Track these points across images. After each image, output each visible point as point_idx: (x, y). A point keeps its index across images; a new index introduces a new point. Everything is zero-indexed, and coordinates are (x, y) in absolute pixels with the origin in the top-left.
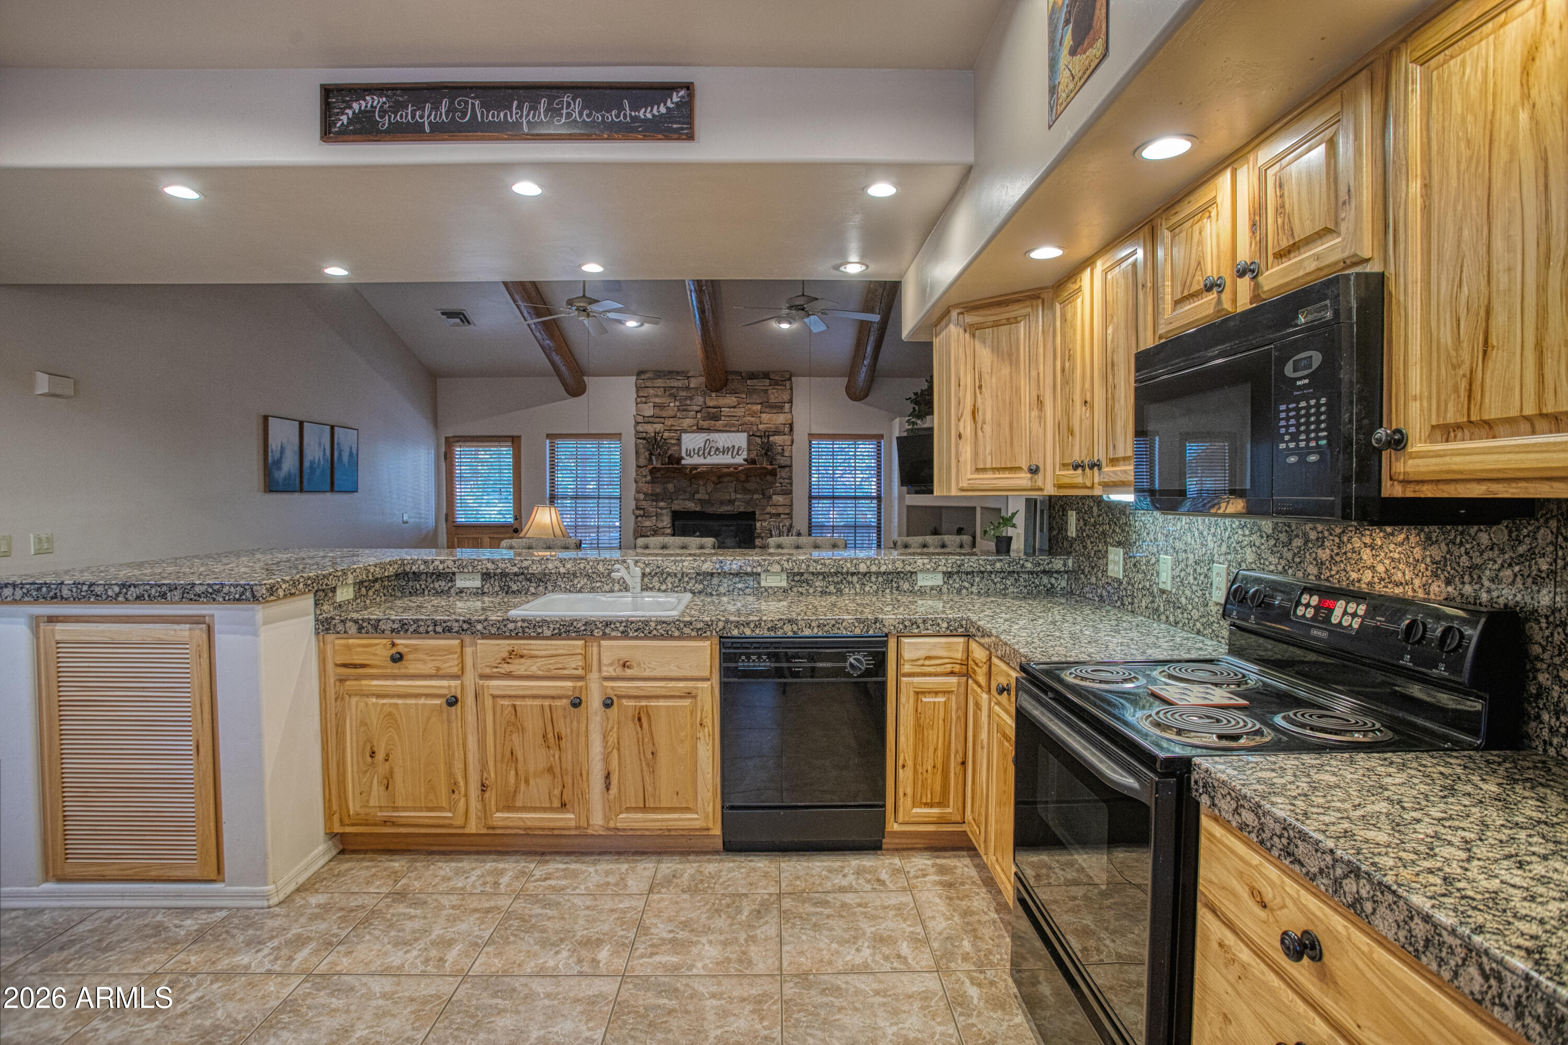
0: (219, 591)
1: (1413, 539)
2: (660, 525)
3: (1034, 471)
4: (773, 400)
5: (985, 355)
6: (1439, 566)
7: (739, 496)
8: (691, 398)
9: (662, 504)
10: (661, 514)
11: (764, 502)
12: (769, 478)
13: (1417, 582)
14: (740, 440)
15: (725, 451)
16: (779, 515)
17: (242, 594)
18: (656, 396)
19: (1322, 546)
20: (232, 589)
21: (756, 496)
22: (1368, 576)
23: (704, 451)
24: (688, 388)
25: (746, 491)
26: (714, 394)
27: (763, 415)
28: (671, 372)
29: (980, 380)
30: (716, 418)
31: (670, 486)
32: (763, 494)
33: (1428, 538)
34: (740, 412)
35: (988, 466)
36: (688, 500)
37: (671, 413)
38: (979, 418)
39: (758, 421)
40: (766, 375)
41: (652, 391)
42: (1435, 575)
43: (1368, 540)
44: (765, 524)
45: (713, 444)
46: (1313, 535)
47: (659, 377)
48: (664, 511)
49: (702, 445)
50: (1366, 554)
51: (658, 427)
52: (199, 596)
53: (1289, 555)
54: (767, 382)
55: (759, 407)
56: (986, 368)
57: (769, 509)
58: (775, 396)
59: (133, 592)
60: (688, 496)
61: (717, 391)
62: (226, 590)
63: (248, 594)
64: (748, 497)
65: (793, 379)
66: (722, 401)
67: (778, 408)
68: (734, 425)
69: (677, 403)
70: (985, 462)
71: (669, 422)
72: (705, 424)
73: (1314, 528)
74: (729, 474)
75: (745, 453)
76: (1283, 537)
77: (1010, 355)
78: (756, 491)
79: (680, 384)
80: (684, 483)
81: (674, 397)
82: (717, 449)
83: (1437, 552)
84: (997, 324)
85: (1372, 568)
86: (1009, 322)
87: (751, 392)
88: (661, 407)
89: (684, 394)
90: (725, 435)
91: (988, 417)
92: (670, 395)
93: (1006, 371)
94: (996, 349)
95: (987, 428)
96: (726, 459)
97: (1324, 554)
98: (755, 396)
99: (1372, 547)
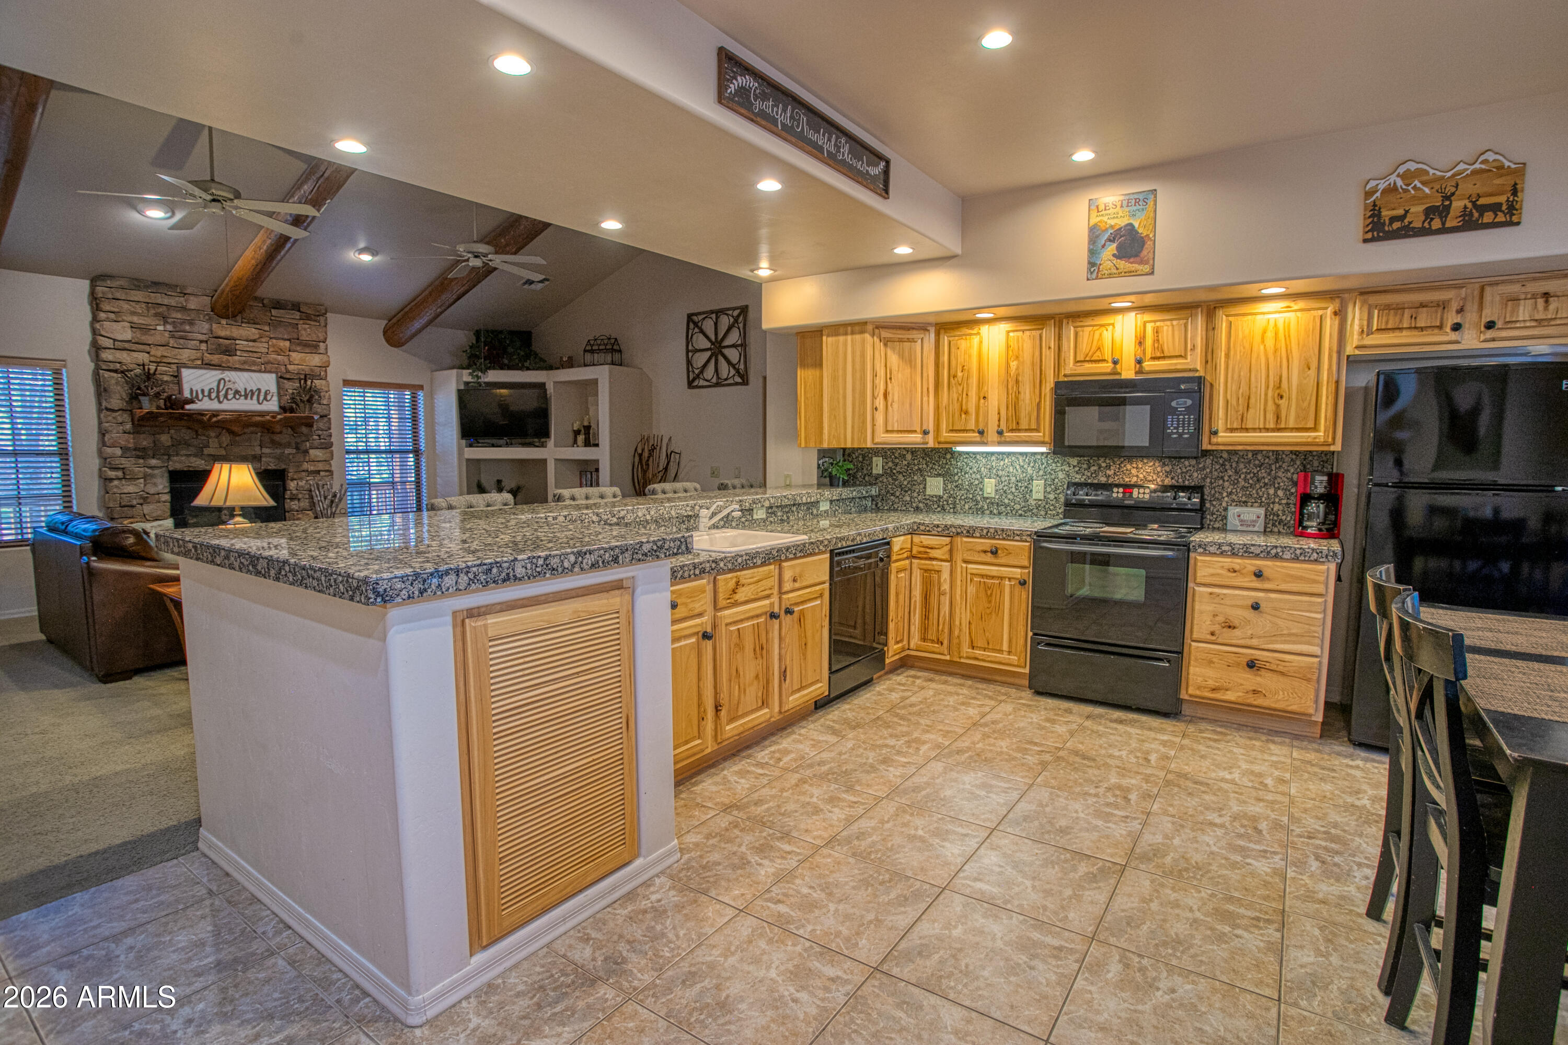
0: (661, 547)
1: (1157, 464)
2: (152, 490)
3: (925, 433)
4: (304, 336)
5: (894, 359)
6: (1168, 474)
7: (266, 451)
8: (191, 323)
9: (154, 462)
10: (152, 476)
11: (300, 457)
12: (304, 430)
13: (1159, 480)
14: (268, 382)
15: (249, 394)
16: (318, 472)
17: (679, 547)
18: (133, 313)
19: (1109, 469)
20: (672, 544)
21: (287, 451)
22: (1135, 479)
23: (218, 393)
24: (184, 309)
25: (275, 444)
26: (224, 322)
27: (294, 355)
28: (155, 284)
29: (891, 374)
30: (229, 351)
31: (165, 439)
32: (297, 448)
33: (1164, 464)
34: (262, 347)
35: (896, 429)
36: (196, 456)
37: (157, 339)
38: (890, 399)
39: (286, 359)
40: (296, 307)
41: (126, 306)
42: (1167, 476)
43: (1135, 465)
44: (302, 483)
45: (229, 385)
46: (1104, 465)
47: (138, 288)
48: (156, 472)
49: (214, 385)
50: (1134, 471)
51: (142, 357)
52: (646, 555)
53: (1089, 474)
54: (297, 315)
55: (287, 344)
56: (895, 368)
57: (305, 466)
58: (307, 332)
59: (589, 559)
60: (192, 450)
61: (227, 317)
62: (666, 546)
63: (683, 547)
64: (278, 451)
65: (328, 315)
66: (235, 332)
67: (312, 347)
68: (254, 363)
69: (169, 327)
70: (893, 426)
71: (159, 352)
72: (215, 359)
73: (1104, 462)
74: (256, 425)
75: (275, 398)
76: (1085, 466)
77: (910, 361)
78: (288, 445)
79: (173, 302)
80: (186, 434)
81: (165, 319)
82: (237, 392)
83: (1167, 469)
84: (901, 341)
85: (1137, 476)
86: (909, 340)
87: (275, 324)
88: (145, 329)
89: (179, 316)
90: (246, 374)
91: (896, 398)
92: (156, 315)
93: (908, 371)
94: (901, 356)
95: (895, 406)
96: (250, 405)
97: (1110, 472)
98: (281, 329)
99: (1137, 468)
